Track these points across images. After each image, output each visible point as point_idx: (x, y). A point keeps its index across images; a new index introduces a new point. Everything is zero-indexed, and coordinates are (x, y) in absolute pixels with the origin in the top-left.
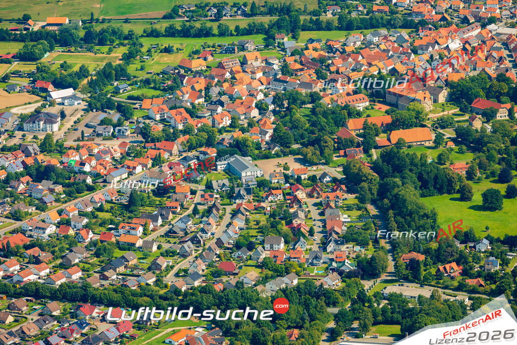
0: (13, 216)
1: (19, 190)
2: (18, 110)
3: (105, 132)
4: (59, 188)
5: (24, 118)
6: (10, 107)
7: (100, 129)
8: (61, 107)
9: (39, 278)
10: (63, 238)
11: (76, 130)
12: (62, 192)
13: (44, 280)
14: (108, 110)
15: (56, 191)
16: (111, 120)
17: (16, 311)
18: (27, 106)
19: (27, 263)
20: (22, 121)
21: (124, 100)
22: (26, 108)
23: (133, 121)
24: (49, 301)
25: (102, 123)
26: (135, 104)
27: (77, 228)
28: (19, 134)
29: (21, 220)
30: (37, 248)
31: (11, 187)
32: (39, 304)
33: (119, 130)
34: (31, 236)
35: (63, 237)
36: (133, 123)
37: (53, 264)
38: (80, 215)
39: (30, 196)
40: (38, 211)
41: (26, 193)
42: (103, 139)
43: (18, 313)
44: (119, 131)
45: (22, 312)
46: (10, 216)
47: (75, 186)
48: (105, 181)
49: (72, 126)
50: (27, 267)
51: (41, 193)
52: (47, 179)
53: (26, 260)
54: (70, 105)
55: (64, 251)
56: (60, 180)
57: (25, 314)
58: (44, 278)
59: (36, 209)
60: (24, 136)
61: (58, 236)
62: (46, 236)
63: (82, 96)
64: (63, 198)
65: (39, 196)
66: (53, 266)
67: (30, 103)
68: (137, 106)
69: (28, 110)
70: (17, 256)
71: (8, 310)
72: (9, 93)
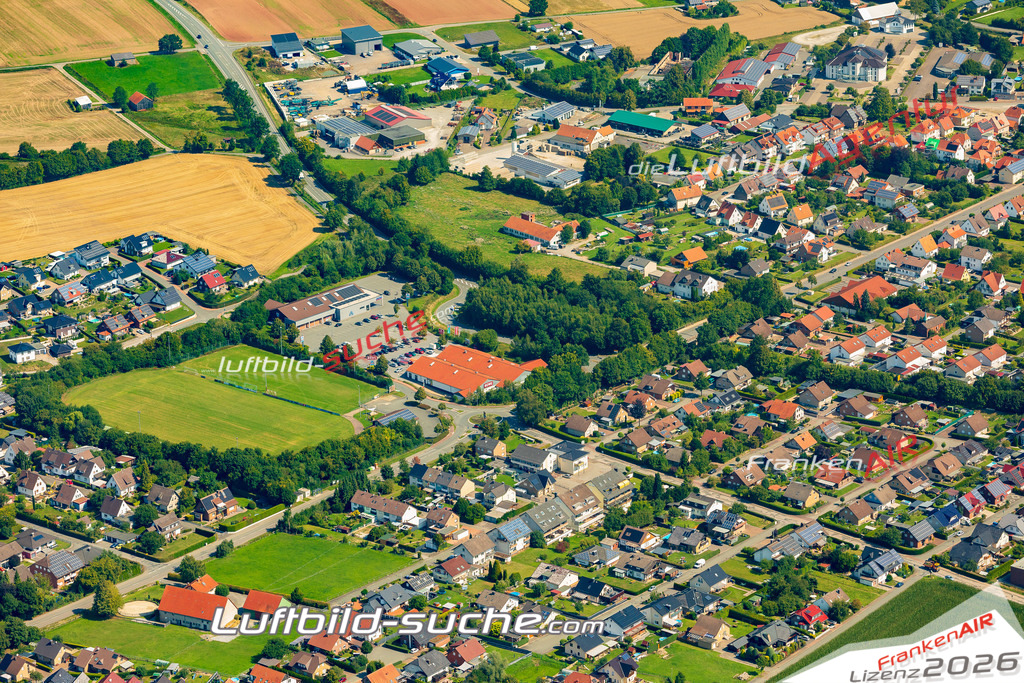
0: (853, 241)
1: (849, 191)
2: (806, 38)
3: (973, 87)
4: (919, 191)
5: (822, 55)
6: (791, 33)
7: (963, 81)
8: (880, 35)
9: (931, 364)
10: (953, 287)
11: (917, 80)
12: (926, 197)
13: (941, 366)
14: (965, 46)
15: (915, 195)
16: (978, 65)
17: (908, 427)
18: (820, 32)
19: (903, 332)
20: (818, 60)
21: (987, 27)
22: (819, 36)
23: (1013, 67)
24: (964, 411)
25: (964, 69)
26: (1010, 35)
27: (973, 268)
28: (820, 84)
29: (868, 249)
30: (914, 306)
31: (834, 185)
32: (946, 414)
33: (997, 84)
34: (894, 281)
35: (953, 284)
36: (1015, 70)
37: (949, 337)
38: (971, 243)
39: (872, 203)
40: (891, 233)
41: (862, 197)
42: (971, 100)
43: (913, 431)
44: (999, 85)
45: (920, 429)
46: (846, 239)
47: (948, 187)
48: (996, 180)
49: (910, 72)
50: (904, 340)
51: (893, 199)
52: (897, 173)
53: (900, 327)
54: (894, 33)
55: (961, 313)
56: (918, 175)
57: (926, 433)
58: (939, 363)
59: (889, 228)
60: (830, 88)
61: (941, 282)
62: (921, 281)
63: (912, 17)
64: (931, 209)
65: (888, 204)
66: (949, 341)
67: (823, 27)
68: (1013, 39)
69: (822, 38)
70: (879, 317)
71: (892, 424)
72: (783, 6)
